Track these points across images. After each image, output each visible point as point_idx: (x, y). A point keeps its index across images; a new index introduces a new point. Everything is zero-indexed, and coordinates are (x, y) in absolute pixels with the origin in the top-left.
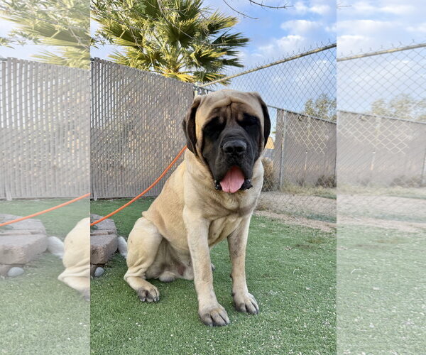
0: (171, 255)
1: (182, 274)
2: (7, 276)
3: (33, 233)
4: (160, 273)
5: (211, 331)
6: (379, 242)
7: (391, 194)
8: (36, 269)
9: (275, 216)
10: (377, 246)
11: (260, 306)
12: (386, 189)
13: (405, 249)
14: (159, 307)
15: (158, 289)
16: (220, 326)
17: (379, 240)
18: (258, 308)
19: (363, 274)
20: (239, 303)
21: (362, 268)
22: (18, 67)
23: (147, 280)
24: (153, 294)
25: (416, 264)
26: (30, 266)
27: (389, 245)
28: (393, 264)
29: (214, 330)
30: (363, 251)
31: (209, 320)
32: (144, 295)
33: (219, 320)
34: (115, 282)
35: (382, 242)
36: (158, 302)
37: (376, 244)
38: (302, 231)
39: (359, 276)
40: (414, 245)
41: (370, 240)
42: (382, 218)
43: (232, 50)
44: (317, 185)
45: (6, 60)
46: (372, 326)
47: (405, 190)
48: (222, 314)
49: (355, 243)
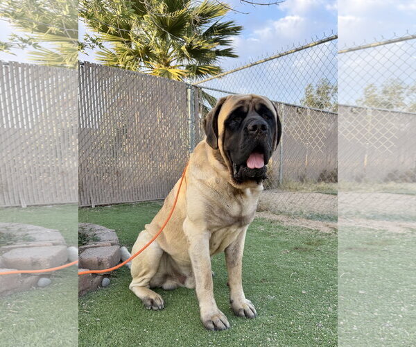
0: (172, 267)
1: (183, 283)
2: (37, 286)
3: (54, 244)
4: (163, 282)
5: (213, 335)
6: (368, 244)
7: (385, 190)
8: (61, 279)
9: (274, 217)
10: (366, 249)
11: (257, 311)
12: (380, 185)
13: (392, 251)
14: (163, 314)
15: (163, 297)
16: (220, 330)
17: (369, 242)
18: (256, 312)
19: (351, 278)
20: (238, 309)
21: (351, 272)
22: (20, 71)
23: (151, 288)
24: (158, 302)
25: (401, 267)
26: (55, 276)
27: (377, 247)
28: (379, 267)
29: (216, 334)
30: (353, 254)
31: (211, 326)
32: (149, 303)
33: (220, 325)
34: (121, 292)
35: (372, 244)
36: (162, 309)
37: (365, 246)
38: (301, 232)
39: (347, 280)
40: (401, 246)
41: (360, 242)
42: (374, 218)
43: (224, 39)
44: (319, 181)
45: (8, 64)
46: (355, 328)
47: (399, 186)
48: (222, 319)
49: (346, 246)
